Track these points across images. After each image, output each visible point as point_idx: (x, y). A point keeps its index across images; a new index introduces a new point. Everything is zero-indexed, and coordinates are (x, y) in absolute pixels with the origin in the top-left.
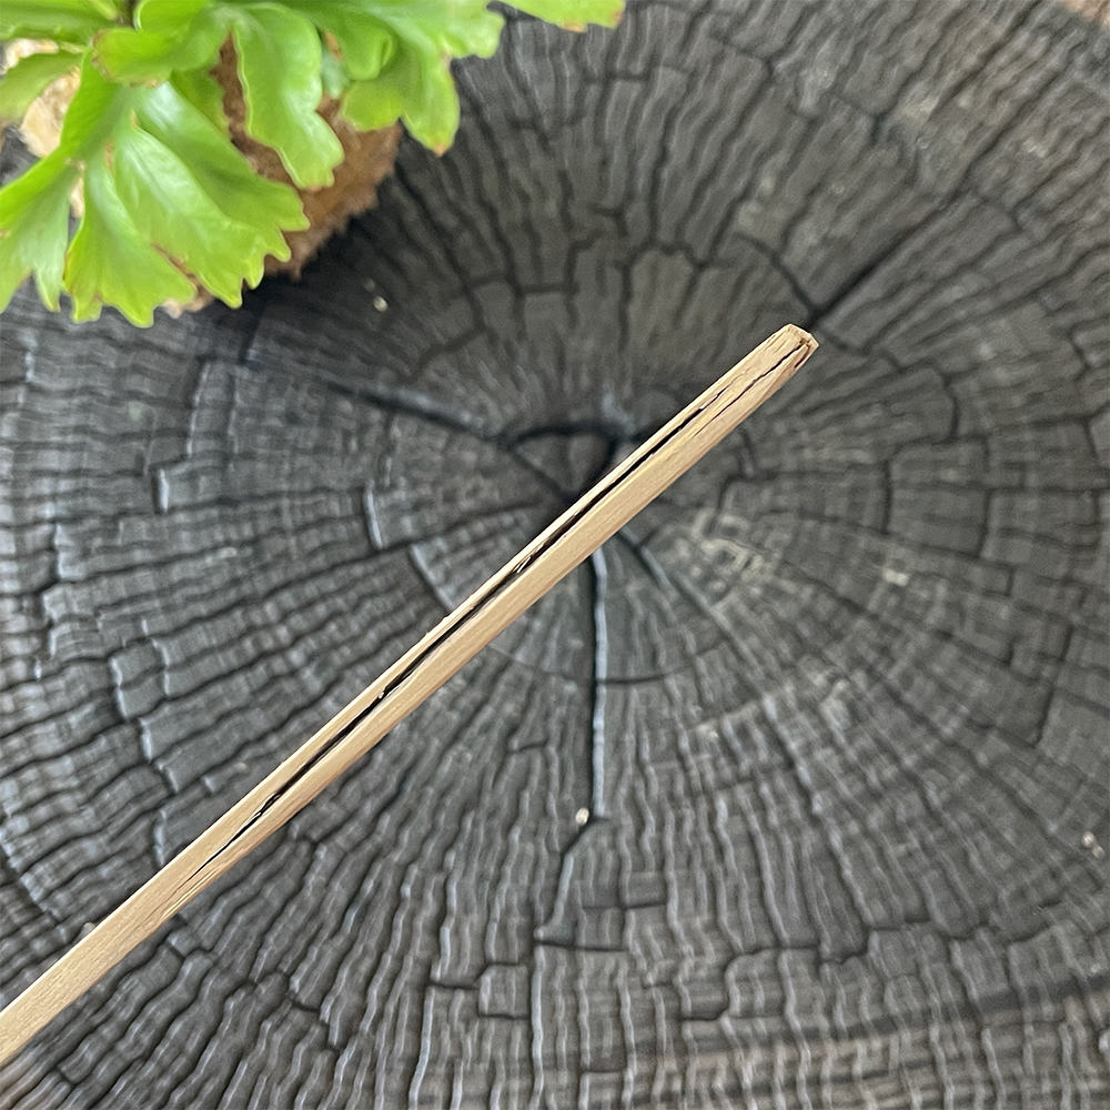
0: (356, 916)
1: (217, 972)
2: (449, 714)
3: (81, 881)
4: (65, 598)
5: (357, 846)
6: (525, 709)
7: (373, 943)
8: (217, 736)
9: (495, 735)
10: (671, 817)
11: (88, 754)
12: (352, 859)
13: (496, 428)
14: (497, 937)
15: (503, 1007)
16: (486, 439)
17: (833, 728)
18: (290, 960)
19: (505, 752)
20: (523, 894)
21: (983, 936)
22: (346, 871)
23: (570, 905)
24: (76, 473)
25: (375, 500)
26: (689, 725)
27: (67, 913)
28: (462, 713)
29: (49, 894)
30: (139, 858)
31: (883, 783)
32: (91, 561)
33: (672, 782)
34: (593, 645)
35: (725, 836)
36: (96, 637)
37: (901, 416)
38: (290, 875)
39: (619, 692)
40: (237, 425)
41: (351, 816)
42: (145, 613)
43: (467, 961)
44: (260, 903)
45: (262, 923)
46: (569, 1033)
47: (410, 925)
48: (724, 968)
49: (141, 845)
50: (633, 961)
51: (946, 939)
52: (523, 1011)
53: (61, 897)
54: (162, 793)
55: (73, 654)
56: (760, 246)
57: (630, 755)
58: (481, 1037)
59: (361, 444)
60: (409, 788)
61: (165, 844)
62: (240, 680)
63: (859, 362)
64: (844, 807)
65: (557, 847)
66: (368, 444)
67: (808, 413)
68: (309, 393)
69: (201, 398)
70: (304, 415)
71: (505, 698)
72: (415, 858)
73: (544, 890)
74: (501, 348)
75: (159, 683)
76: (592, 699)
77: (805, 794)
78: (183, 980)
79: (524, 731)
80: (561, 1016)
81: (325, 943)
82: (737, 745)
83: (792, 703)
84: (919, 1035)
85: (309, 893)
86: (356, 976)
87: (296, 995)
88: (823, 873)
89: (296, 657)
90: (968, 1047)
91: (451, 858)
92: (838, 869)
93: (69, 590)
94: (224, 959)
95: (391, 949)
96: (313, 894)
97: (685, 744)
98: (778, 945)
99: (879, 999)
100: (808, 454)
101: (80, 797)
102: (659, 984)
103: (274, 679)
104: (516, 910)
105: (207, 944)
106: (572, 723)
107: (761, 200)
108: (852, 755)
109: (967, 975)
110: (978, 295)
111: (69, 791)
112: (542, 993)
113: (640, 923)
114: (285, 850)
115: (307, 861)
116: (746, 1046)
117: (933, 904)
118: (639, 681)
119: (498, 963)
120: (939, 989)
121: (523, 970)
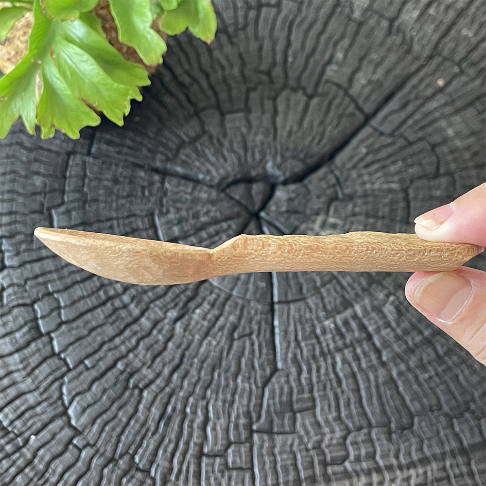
0: (164, 424)
1: (98, 456)
2: (203, 322)
3: (27, 415)
4: (9, 275)
5: (163, 389)
6: (240, 318)
7: (173, 437)
8: (89, 339)
9: (226, 331)
10: (314, 367)
11: (26, 352)
12: (160, 396)
13: (216, 181)
14: (233, 430)
15: (239, 464)
16: (211, 187)
17: (390, 319)
18: (133, 447)
19: (231, 339)
20: (245, 409)
21: (467, 415)
22: (157, 402)
23: (268, 411)
24: (10, 213)
25: (159, 219)
26: (320, 322)
27: (21, 431)
28: (209, 322)
29: (12, 422)
30: (55, 402)
31: (415, 344)
32: (20, 256)
33: (314, 349)
34: (272, 285)
35: (341, 375)
36: (26, 294)
37: (412, 165)
38: (130, 406)
39: (285, 307)
40: (89, 185)
41: (158, 375)
42: (49, 281)
43: (220, 442)
44: (116, 420)
45: (119, 430)
46: (272, 475)
47: (191, 427)
48: (345, 438)
49: (56, 396)
50: (301, 438)
51: (450, 418)
52: (249, 465)
53: (18, 423)
54: (64, 369)
55: (15, 303)
56: (339, 86)
57: (292, 338)
58: (230, 479)
59: (150, 192)
60: (185, 359)
61: (68, 394)
62: (99, 310)
63: (390, 140)
64: (397, 358)
65: (260, 385)
66: (153, 192)
67: (367, 166)
68: (123, 168)
69: (70, 173)
70: (122, 179)
71: (230, 313)
72: (191, 394)
73: (255, 406)
74: (215, 142)
75: (59, 315)
76: (272, 310)
77: (378, 352)
78: (81, 461)
79: (240, 329)
80: (267, 466)
81: (150, 438)
82: (344, 330)
83: (369, 308)
84: (441, 465)
85: (140, 414)
86: (166, 453)
87: (138, 464)
88: (390, 389)
89: (126, 298)
90: (464, 469)
91: (209, 392)
92: (397, 387)
93: (11, 271)
94: (100, 449)
95: (182, 439)
96: (142, 414)
97: (318, 331)
98: (370, 425)
99: (421, 449)
100: (368, 186)
101: (24, 373)
102: (314, 448)
103: (115, 310)
104: (242, 416)
105: (92, 442)
106: (263, 323)
107: (337, 63)
108: (399, 331)
109: (461, 435)
110: (445, 105)
111: (18, 370)
112: (258, 456)
113: (303, 419)
114: (127, 393)
115: (139, 398)
116: (358, 475)
117: (443, 401)
118: (294, 301)
119: (235, 443)
120: (448, 442)
121: (248, 445)
